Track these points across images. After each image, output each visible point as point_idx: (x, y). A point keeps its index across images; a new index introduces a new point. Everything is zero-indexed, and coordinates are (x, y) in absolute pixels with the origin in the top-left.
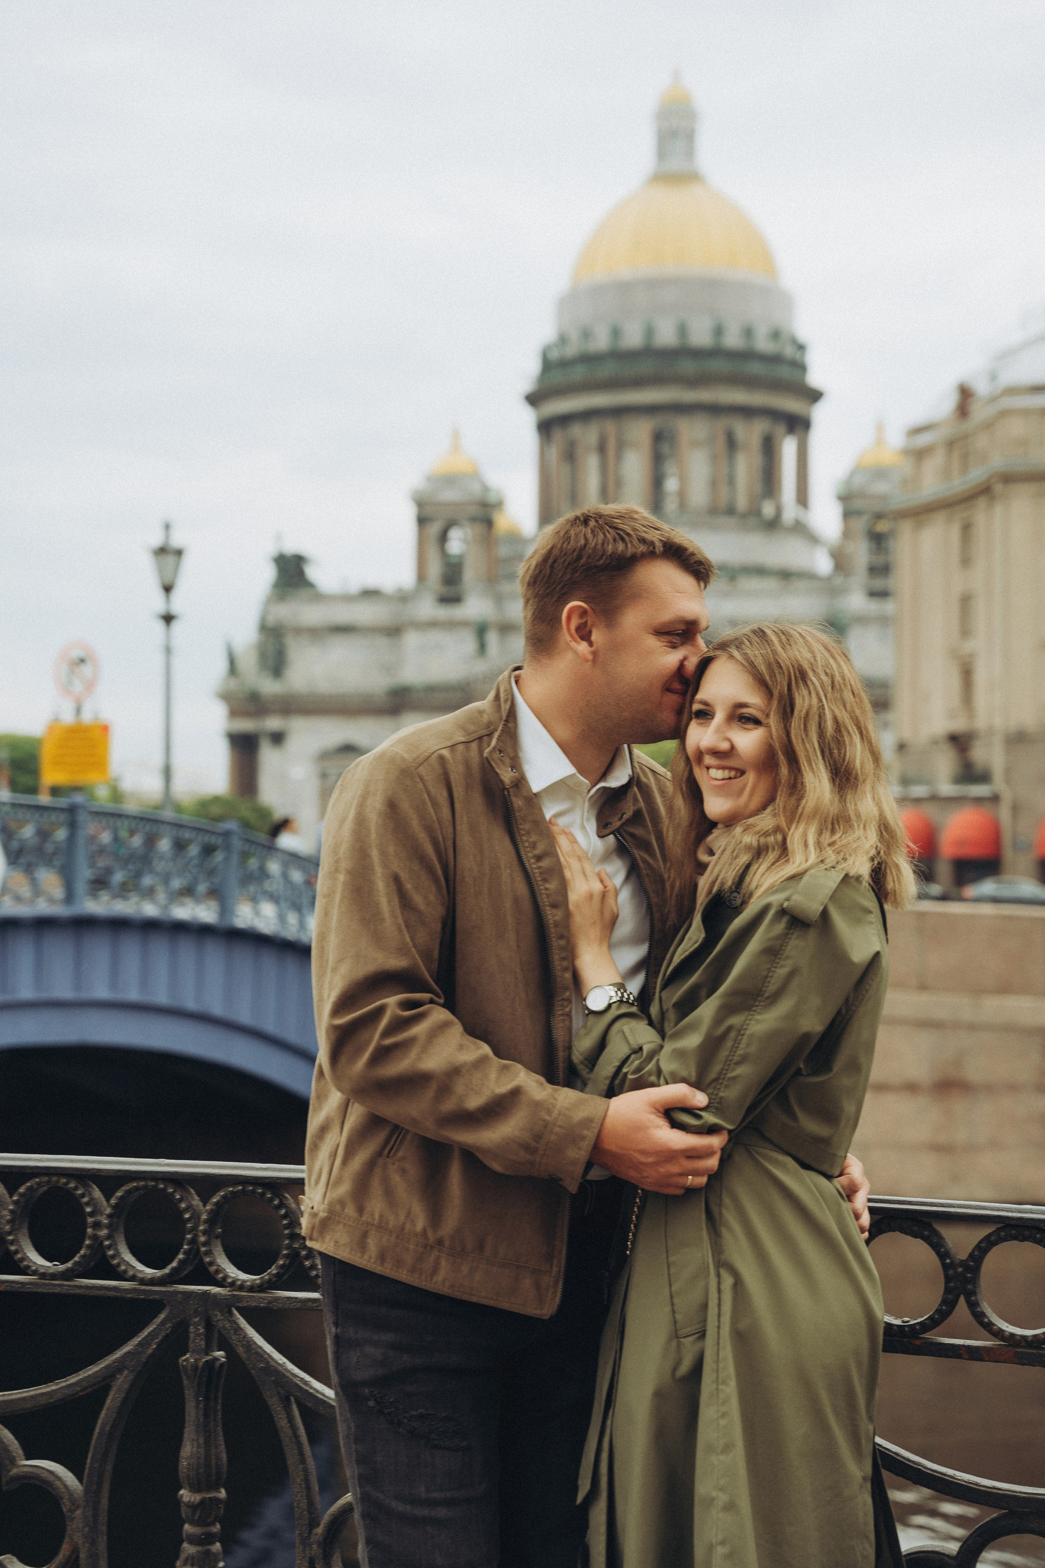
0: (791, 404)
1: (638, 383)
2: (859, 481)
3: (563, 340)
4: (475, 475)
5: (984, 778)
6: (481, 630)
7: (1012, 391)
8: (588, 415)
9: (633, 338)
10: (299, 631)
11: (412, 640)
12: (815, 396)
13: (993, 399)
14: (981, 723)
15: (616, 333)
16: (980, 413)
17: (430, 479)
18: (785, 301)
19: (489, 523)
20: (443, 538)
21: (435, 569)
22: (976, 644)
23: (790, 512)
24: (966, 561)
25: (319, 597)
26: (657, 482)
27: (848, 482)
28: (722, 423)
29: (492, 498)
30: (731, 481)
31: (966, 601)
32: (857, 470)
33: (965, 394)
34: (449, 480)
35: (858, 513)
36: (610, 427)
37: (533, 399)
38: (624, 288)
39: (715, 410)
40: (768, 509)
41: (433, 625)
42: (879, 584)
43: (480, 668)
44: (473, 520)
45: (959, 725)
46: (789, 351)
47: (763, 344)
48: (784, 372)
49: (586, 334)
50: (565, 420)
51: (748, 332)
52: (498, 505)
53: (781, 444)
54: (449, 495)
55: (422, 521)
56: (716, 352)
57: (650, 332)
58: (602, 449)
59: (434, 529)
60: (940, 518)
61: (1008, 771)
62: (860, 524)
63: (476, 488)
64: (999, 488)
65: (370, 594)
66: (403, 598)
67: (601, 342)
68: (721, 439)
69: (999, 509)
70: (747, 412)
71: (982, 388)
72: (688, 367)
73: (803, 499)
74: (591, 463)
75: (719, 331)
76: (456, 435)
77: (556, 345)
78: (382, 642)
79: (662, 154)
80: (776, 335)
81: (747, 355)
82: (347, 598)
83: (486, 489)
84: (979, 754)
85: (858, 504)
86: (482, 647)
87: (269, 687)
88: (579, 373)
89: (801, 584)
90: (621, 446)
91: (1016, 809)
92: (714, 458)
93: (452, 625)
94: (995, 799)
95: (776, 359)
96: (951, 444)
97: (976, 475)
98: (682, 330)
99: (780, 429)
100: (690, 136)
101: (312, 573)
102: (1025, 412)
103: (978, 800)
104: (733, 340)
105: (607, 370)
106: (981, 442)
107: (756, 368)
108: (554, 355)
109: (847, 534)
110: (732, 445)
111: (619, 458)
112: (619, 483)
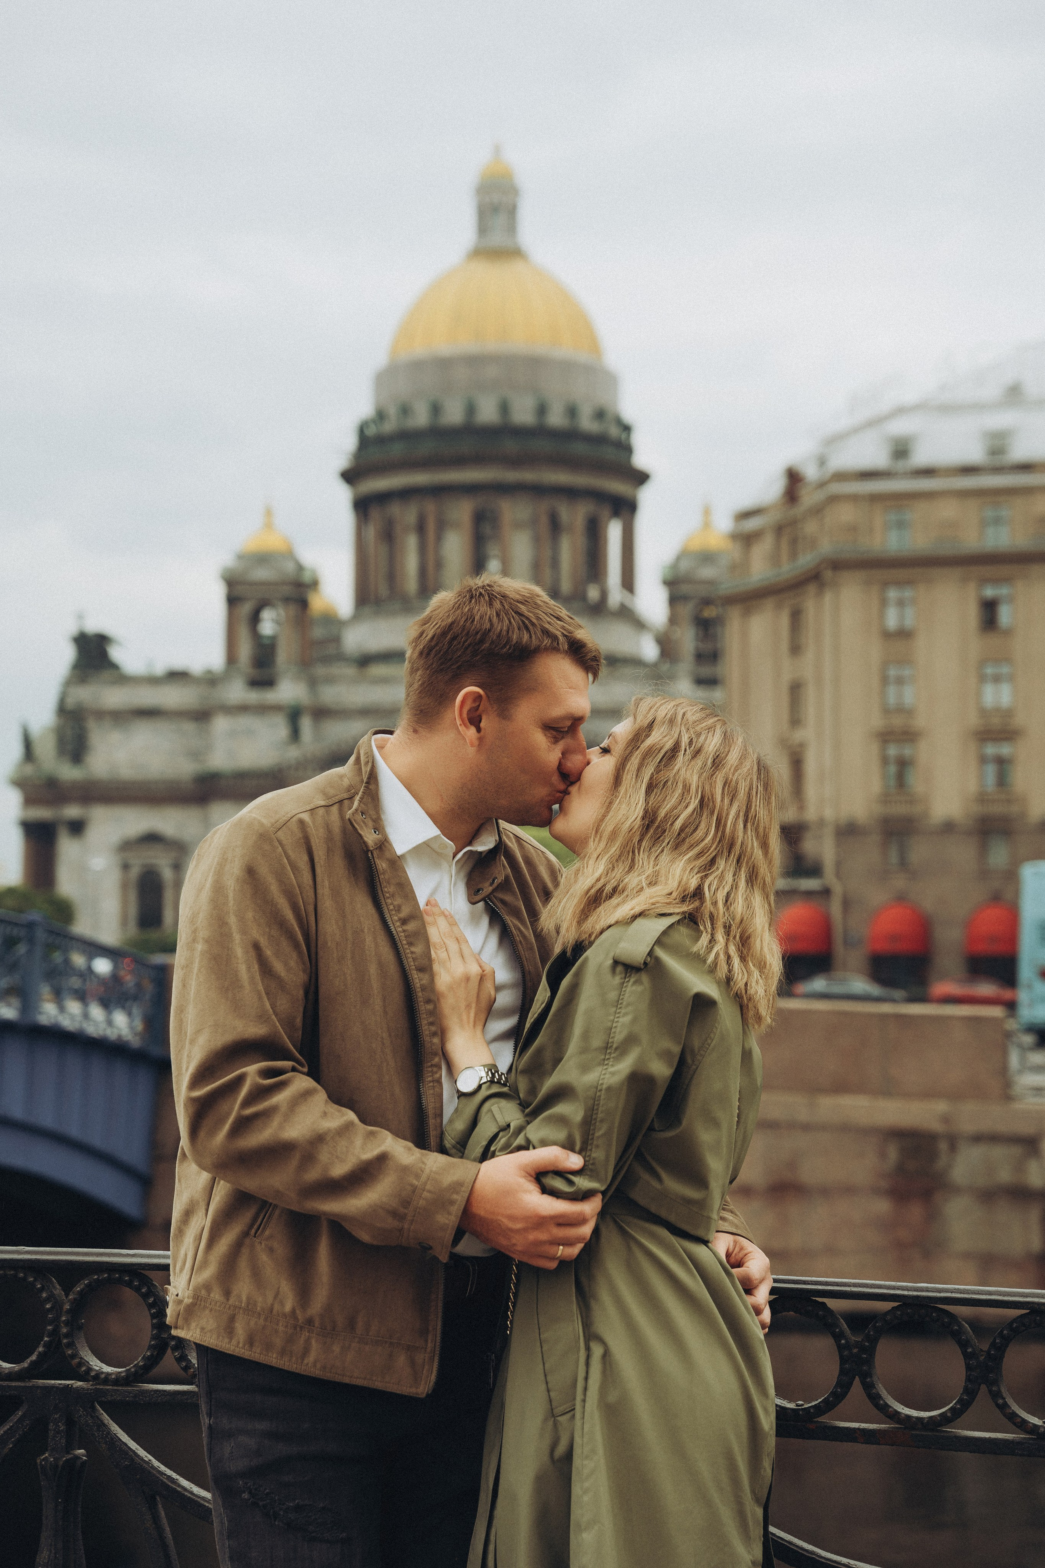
0: (617, 487)
1: (459, 461)
2: (684, 565)
3: (381, 415)
4: (290, 555)
5: (815, 871)
6: (294, 715)
7: (841, 476)
8: (406, 494)
9: (454, 415)
10: (101, 715)
11: (221, 724)
12: (641, 478)
13: (822, 485)
14: (811, 814)
15: (436, 409)
16: (808, 498)
17: (241, 557)
18: (610, 380)
19: (303, 604)
20: (255, 619)
21: (245, 651)
22: (806, 734)
23: (616, 595)
24: (796, 649)
25: (122, 679)
26: (479, 563)
27: (675, 566)
28: (544, 506)
29: (307, 577)
30: (555, 563)
31: (796, 689)
32: (683, 555)
33: (794, 478)
34: (262, 558)
35: (685, 598)
36: (430, 507)
37: (349, 476)
38: (444, 364)
39: (538, 491)
40: (593, 593)
41: (243, 709)
42: (706, 671)
43: (293, 753)
44: (287, 600)
45: (790, 815)
46: (614, 432)
47: (587, 424)
48: (609, 453)
49: (405, 410)
50: (383, 498)
51: (572, 412)
52: (313, 585)
53: (606, 527)
54: (261, 574)
55: (232, 601)
56: (540, 431)
57: (471, 409)
58: (421, 529)
59: (246, 608)
60: (769, 604)
61: (838, 864)
62: (686, 610)
63: (290, 567)
64: (828, 574)
65: (177, 676)
66: (211, 680)
67: (421, 418)
68: (544, 520)
69: (828, 597)
70: (571, 493)
71: (811, 472)
72: (510, 446)
73: (628, 582)
74: (411, 543)
75: (542, 410)
76: (269, 513)
77: (374, 421)
78: (189, 727)
79: (483, 229)
80: (600, 415)
81: (571, 435)
82: (152, 681)
83: (300, 568)
84: (809, 846)
85: (685, 589)
86: (295, 734)
87: (68, 773)
88: (397, 450)
89: (628, 671)
90: (440, 526)
91: (847, 904)
92: (537, 540)
93: (263, 710)
94: (826, 892)
95: (600, 440)
96: (779, 529)
97: (806, 560)
98: (504, 408)
99: (605, 512)
100: (512, 211)
101: (116, 654)
102: (854, 498)
103: (809, 894)
104: (556, 419)
105: (425, 448)
106: (810, 528)
107: (579, 448)
108: (371, 431)
109: (673, 620)
110: (555, 526)
111: (439, 538)
112: (439, 565)
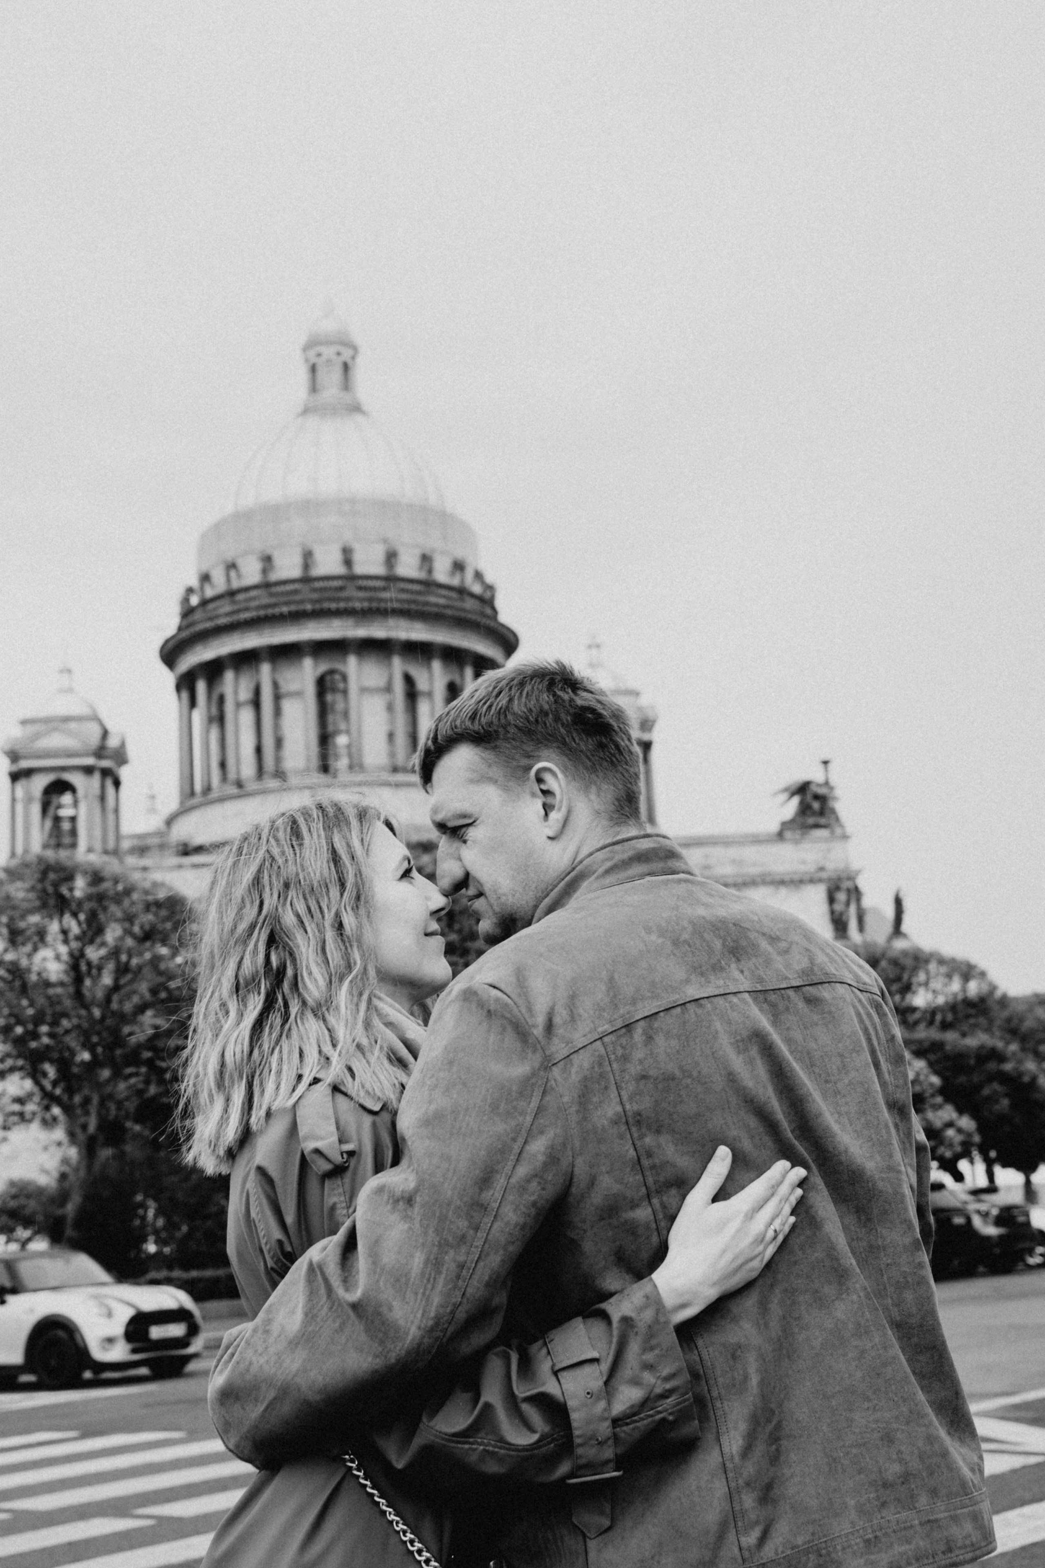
1: (297, 617)
15: (268, 564)
26: (325, 739)
28: (398, 665)
38: (275, 510)
39: (388, 647)
46: (476, 587)
47: (444, 575)
48: (470, 604)
49: (232, 566)
50: (212, 668)
51: (426, 559)
52: (121, 757)
54: (55, 741)
55: (16, 776)
56: (391, 580)
57: (308, 562)
58: (256, 704)
59: (36, 787)
67: (251, 573)
75: (391, 557)
80: (458, 566)
88: (224, 611)
90: (277, 697)
92: (390, 708)
98: (348, 559)
104: (408, 567)
107: (435, 599)
110: (412, 695)
111: (278, 712)
112: (279, 742)
